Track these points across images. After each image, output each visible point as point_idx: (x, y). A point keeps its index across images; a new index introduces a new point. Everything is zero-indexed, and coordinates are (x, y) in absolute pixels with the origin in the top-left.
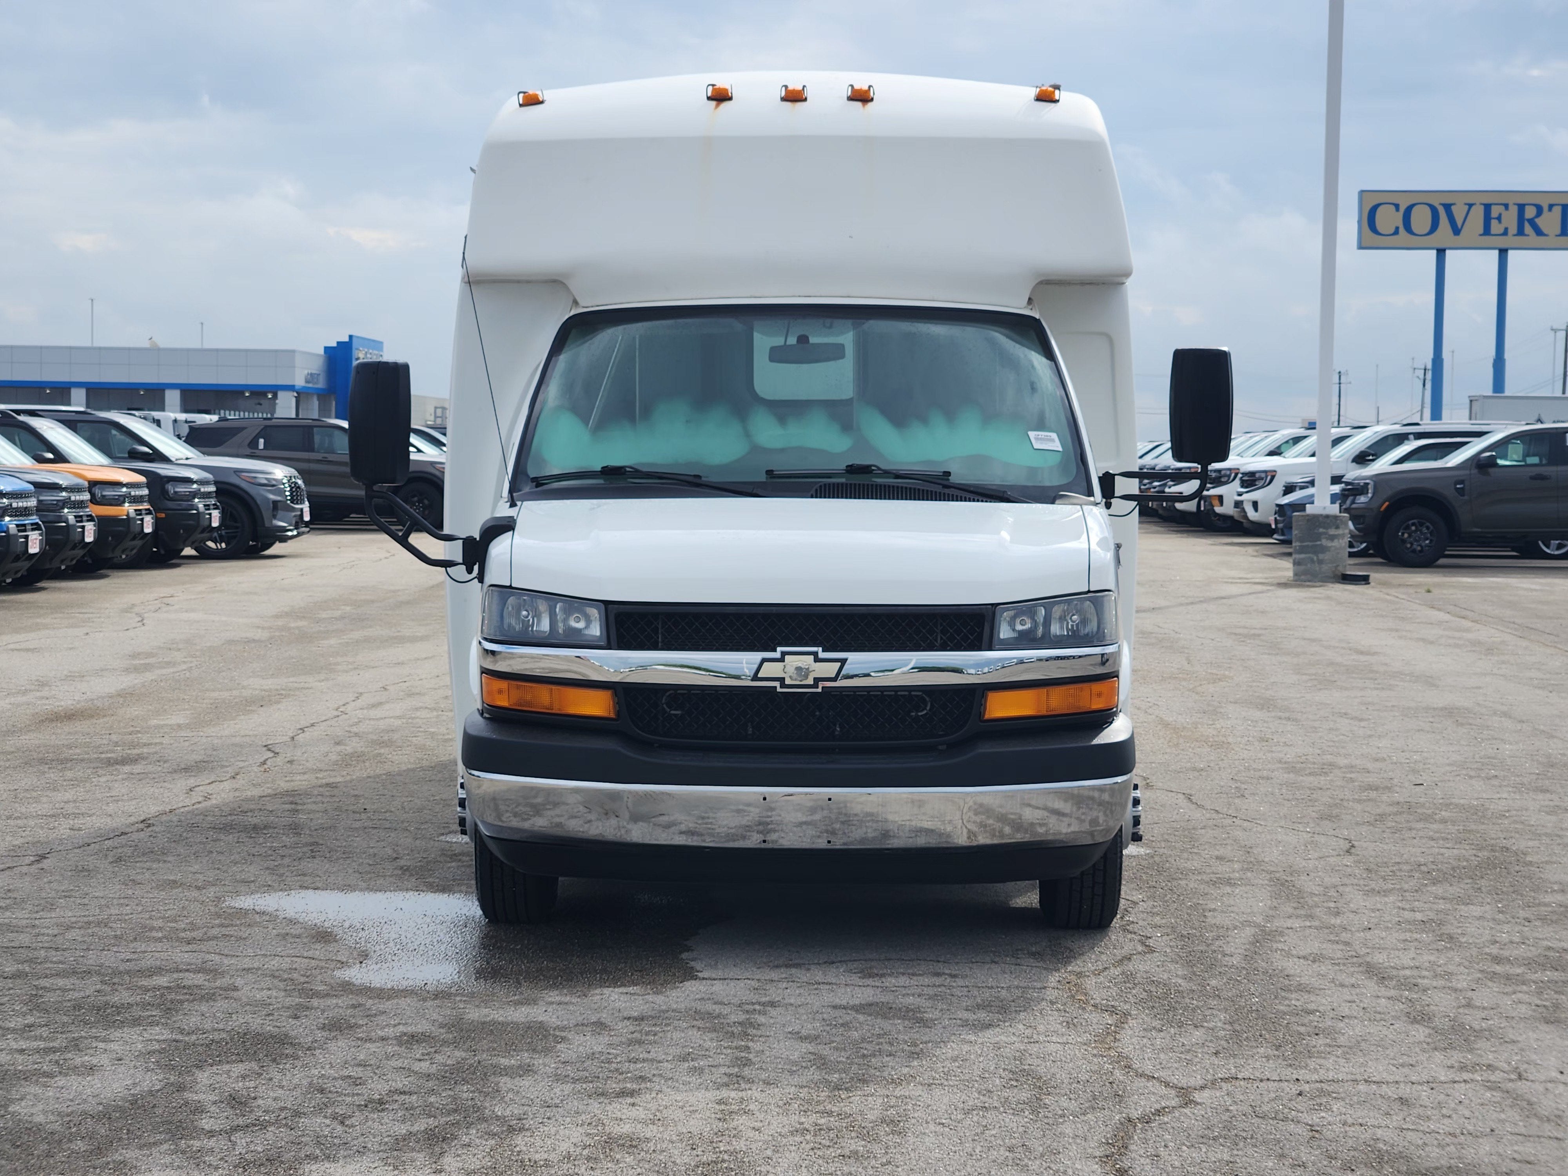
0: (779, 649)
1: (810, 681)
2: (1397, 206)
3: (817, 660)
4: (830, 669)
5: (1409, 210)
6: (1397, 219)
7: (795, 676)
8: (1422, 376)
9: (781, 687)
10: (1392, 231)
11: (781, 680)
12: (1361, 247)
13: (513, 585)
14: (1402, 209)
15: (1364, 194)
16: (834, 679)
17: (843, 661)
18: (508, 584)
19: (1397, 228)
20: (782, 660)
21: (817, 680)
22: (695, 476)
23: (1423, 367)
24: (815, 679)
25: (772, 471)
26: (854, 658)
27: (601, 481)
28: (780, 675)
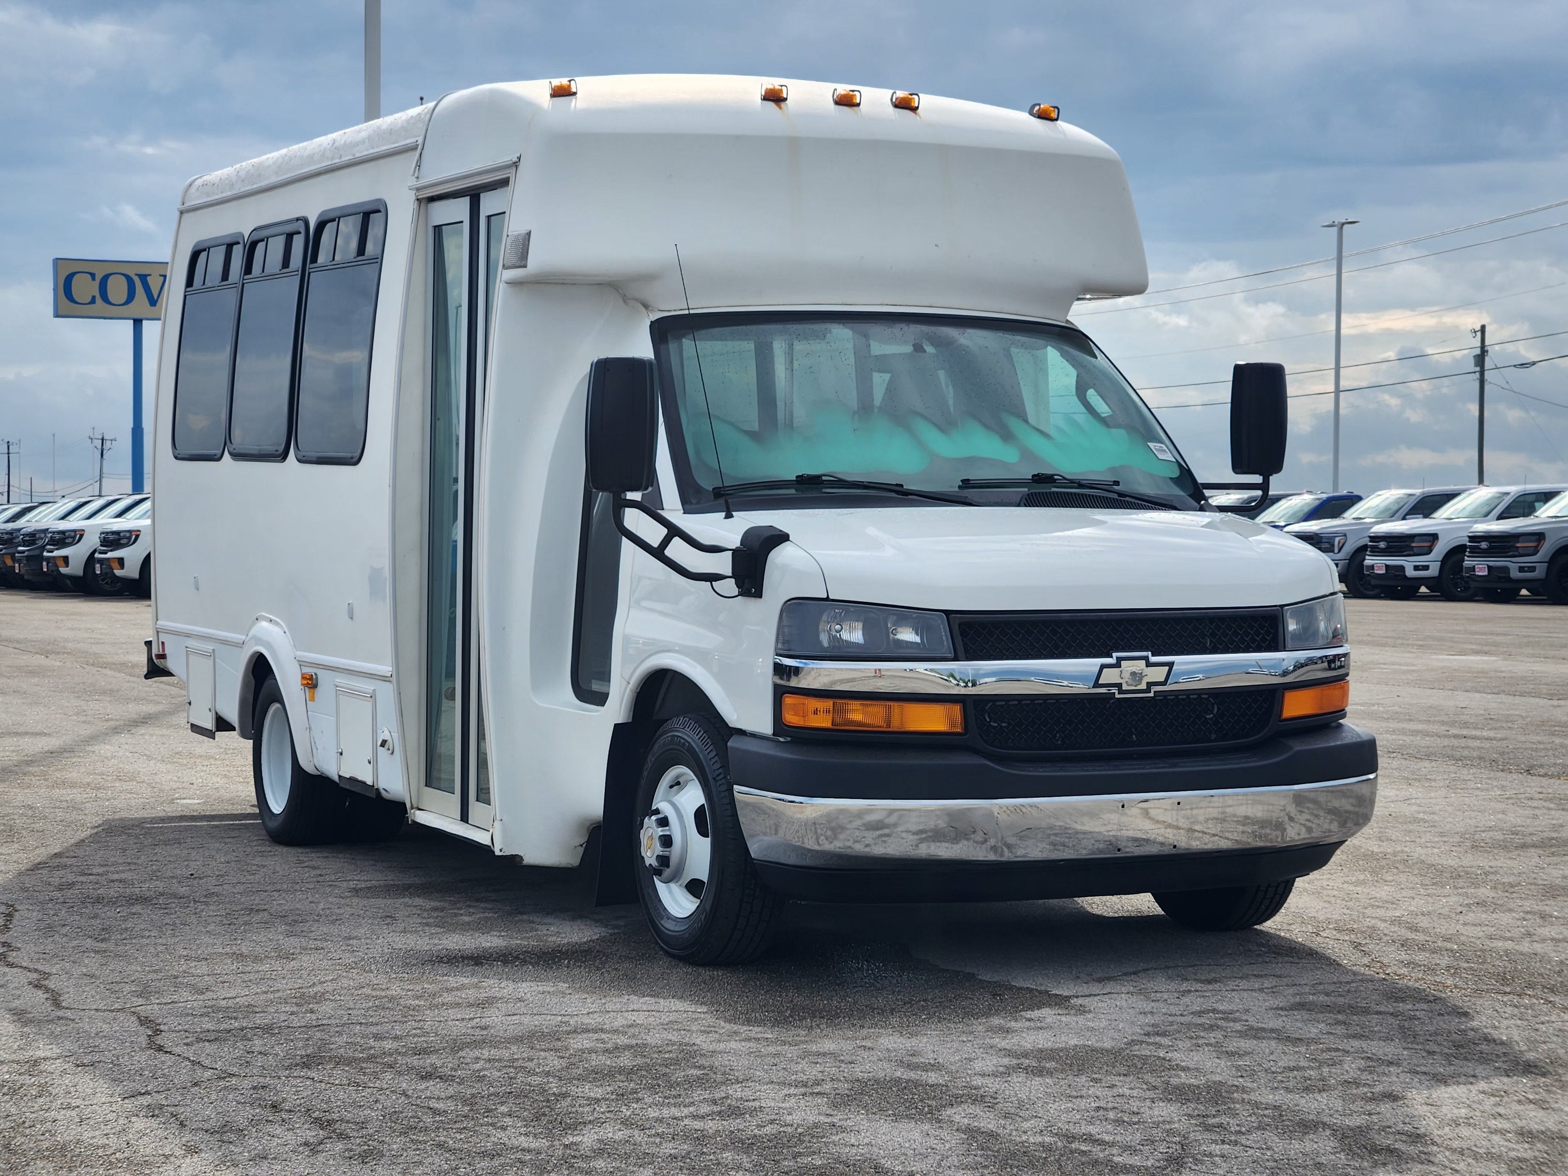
0: (1115, 655)
1: (1143, 686)
2: (93, 276)
3: (1149, 664)
4: (1158, 674)
5: (105, 279)
6: (94, 288)
7: (1130, 682)
8: (100, 447)
9: (1119, 694)
10: (89, 300)
11: (1119, 686)
12: (57, 315)
13: (831, 597)
14: (98, 278)
15: (59, 261)
16: (1164, 683)
17: (1171, 665)
18: (825, 596)
19: (94, 297)
20: (1118, 665)
21: (1150, 685)
22: (897, 485)
23: (101, 437)
24: (1147, 683)
25: (968, 480)
26: (1181, 661)
27: (793, 491)
28: (1118, 681)
